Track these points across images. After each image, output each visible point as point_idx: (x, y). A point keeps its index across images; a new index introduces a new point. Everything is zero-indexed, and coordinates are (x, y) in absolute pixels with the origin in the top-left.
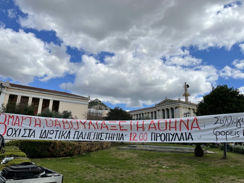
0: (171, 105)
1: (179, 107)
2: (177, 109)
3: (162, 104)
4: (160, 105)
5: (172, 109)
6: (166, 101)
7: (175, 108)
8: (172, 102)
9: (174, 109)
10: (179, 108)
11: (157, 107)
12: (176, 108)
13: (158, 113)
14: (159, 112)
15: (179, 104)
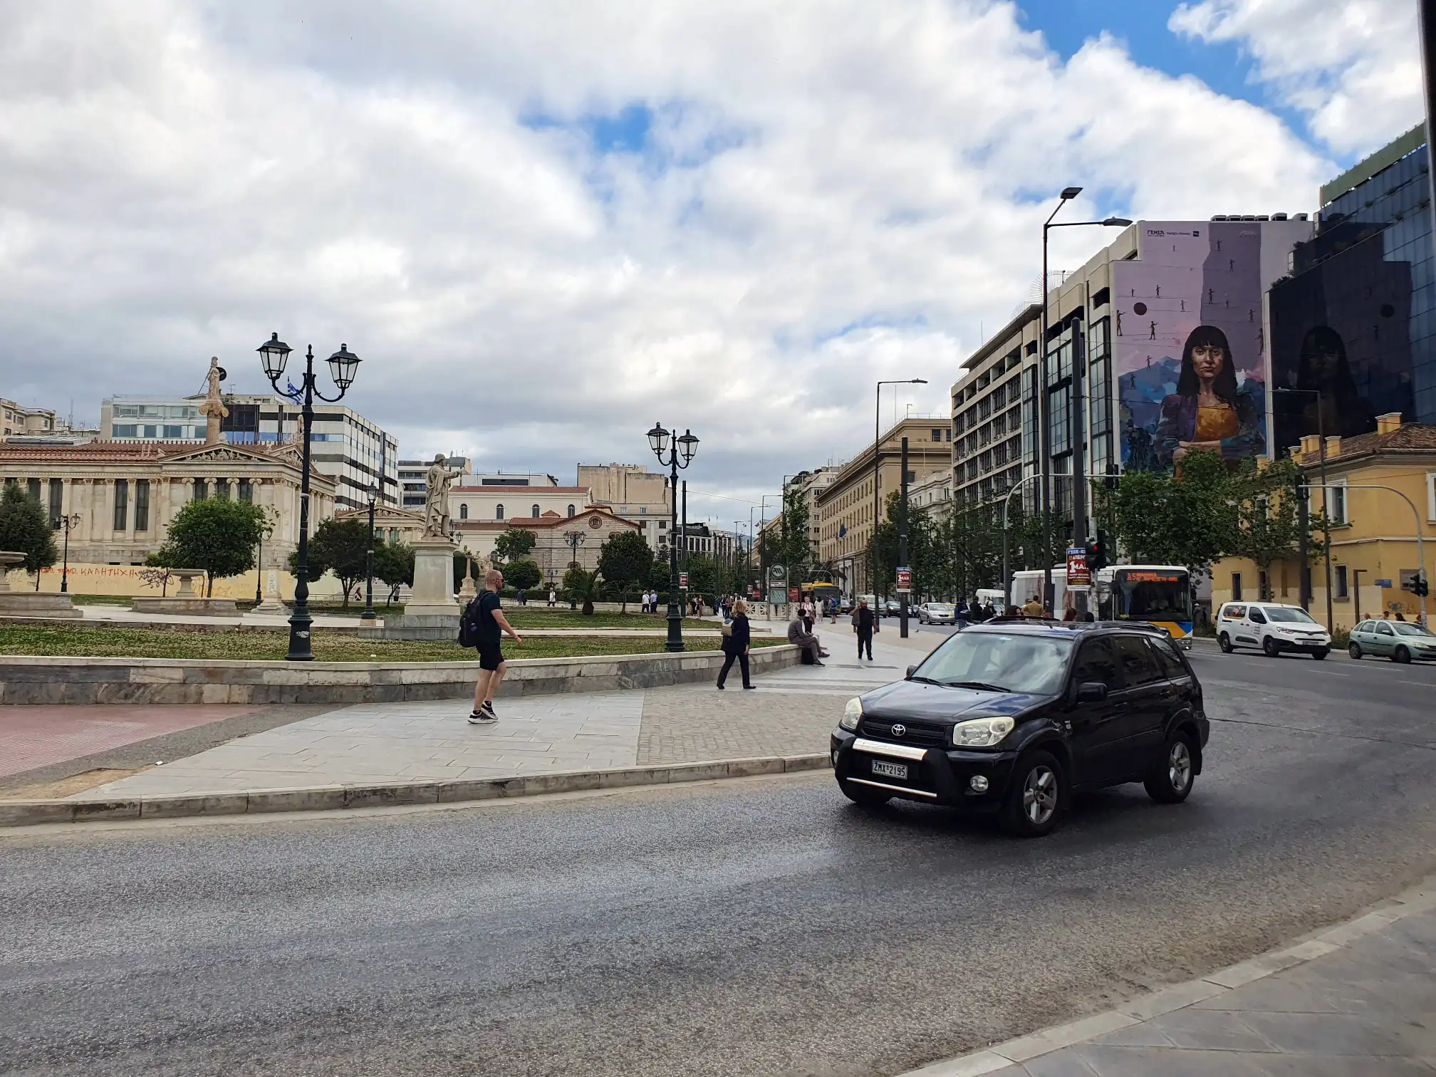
0: (242, 468)
1: (278, 481)
2: (267, 487)
3: (193, 457)
4: (185, 458)
5: (243, 482)
6: (217, 452)
7: (261, 481)
8: (249, 458)
9: (255, 487)
10: (277, 486)
11: (164, 468)
12: (265, 481)
13: (171, 489)
14: (175, 486)
15: (282, 472)
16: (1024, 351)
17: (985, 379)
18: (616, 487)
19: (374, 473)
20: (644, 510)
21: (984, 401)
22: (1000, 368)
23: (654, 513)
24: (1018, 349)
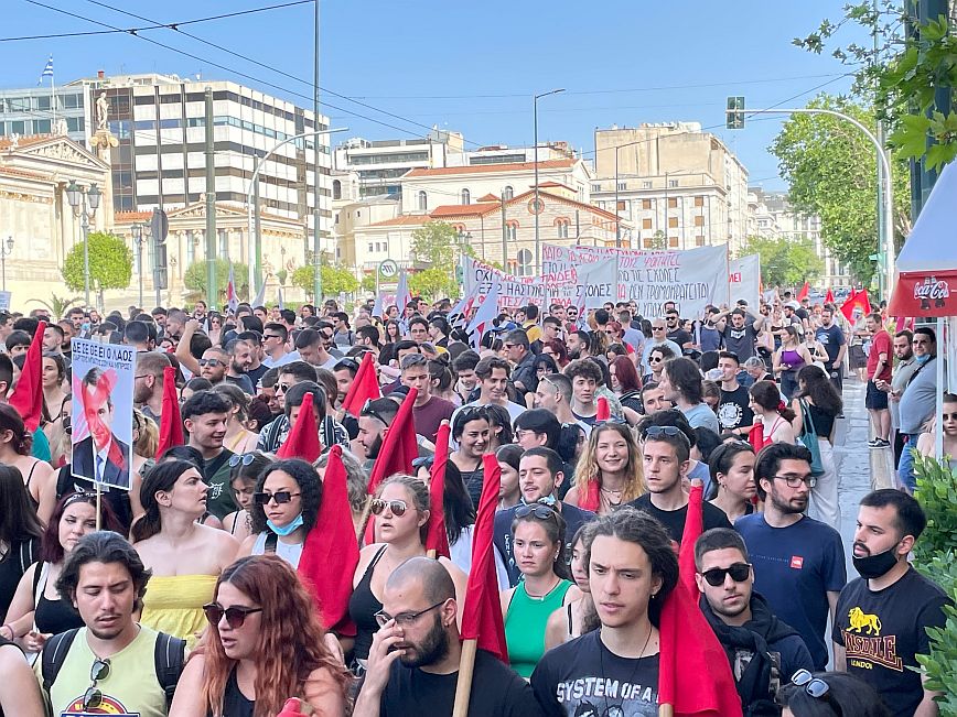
18: (645, 155)
19: (288, 161)
20: (675, 183)
23: (688, 185)
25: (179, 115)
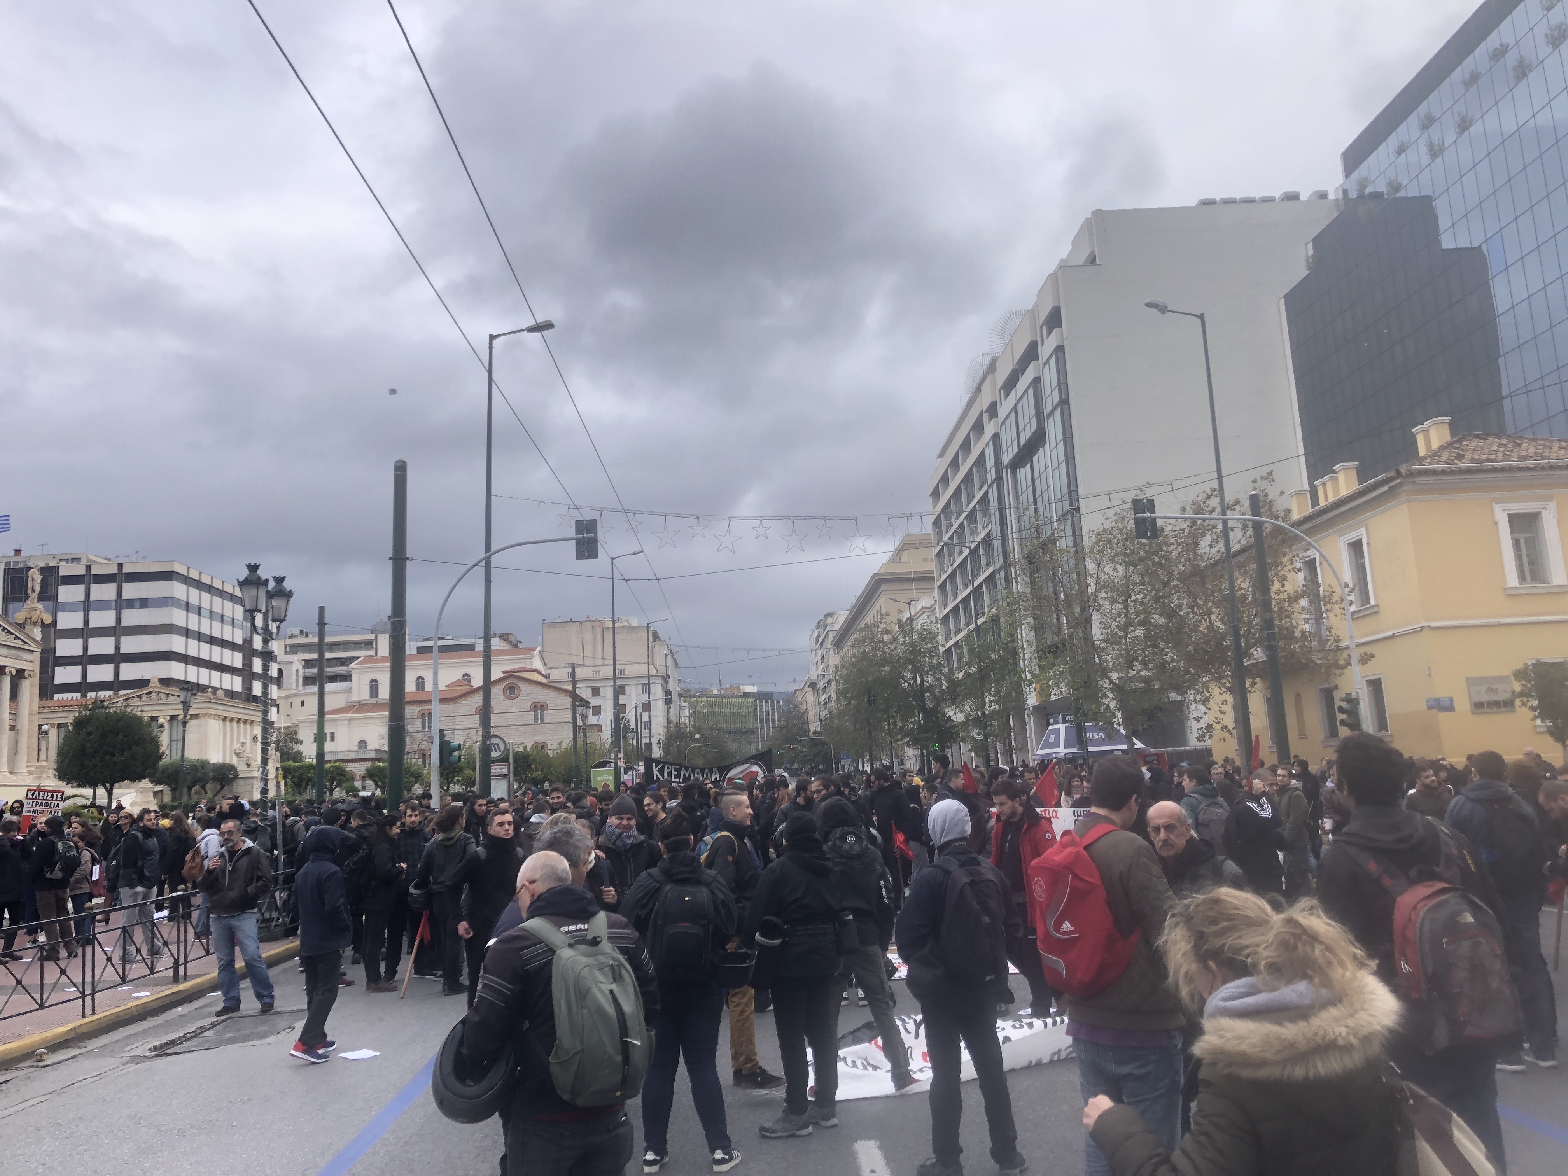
16: (986, 416)
17: (955, 464)
18: (590, 646)
19: (233, 646)
20: (622, 671)
21: (957, 494)
22: (966, 446)
23: (635, 674)
24: (981, 415)
25: (113, 596)
